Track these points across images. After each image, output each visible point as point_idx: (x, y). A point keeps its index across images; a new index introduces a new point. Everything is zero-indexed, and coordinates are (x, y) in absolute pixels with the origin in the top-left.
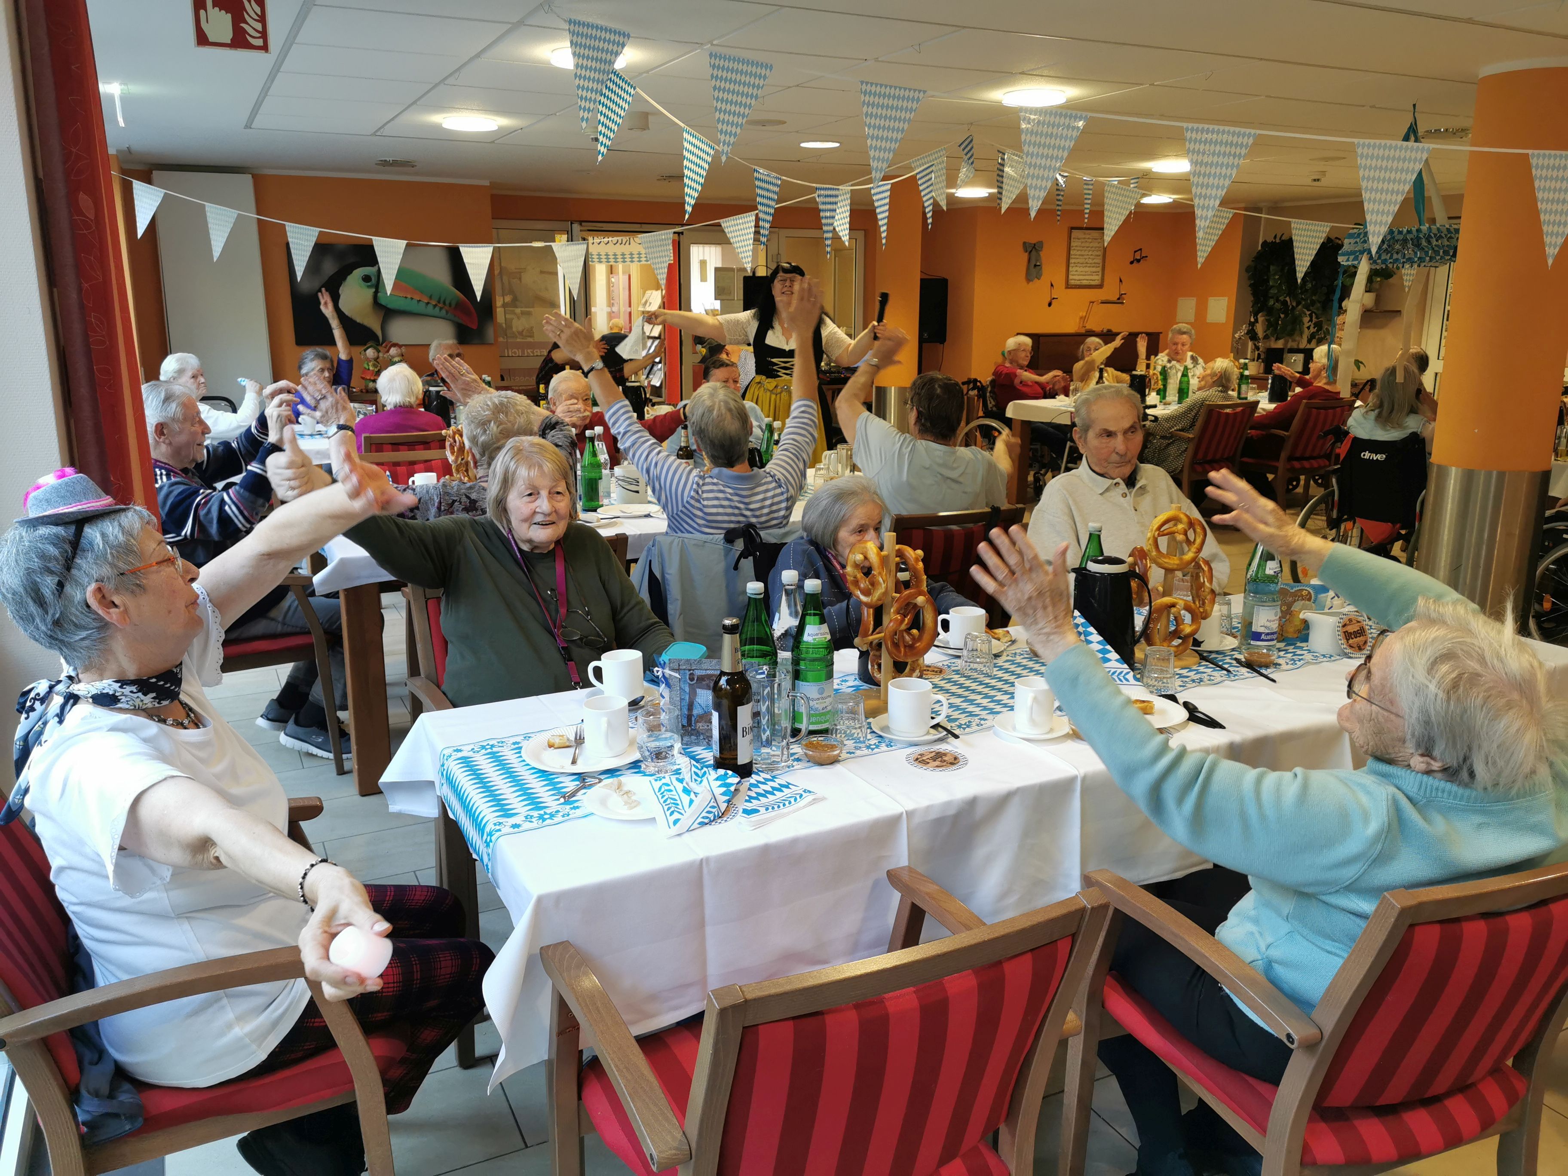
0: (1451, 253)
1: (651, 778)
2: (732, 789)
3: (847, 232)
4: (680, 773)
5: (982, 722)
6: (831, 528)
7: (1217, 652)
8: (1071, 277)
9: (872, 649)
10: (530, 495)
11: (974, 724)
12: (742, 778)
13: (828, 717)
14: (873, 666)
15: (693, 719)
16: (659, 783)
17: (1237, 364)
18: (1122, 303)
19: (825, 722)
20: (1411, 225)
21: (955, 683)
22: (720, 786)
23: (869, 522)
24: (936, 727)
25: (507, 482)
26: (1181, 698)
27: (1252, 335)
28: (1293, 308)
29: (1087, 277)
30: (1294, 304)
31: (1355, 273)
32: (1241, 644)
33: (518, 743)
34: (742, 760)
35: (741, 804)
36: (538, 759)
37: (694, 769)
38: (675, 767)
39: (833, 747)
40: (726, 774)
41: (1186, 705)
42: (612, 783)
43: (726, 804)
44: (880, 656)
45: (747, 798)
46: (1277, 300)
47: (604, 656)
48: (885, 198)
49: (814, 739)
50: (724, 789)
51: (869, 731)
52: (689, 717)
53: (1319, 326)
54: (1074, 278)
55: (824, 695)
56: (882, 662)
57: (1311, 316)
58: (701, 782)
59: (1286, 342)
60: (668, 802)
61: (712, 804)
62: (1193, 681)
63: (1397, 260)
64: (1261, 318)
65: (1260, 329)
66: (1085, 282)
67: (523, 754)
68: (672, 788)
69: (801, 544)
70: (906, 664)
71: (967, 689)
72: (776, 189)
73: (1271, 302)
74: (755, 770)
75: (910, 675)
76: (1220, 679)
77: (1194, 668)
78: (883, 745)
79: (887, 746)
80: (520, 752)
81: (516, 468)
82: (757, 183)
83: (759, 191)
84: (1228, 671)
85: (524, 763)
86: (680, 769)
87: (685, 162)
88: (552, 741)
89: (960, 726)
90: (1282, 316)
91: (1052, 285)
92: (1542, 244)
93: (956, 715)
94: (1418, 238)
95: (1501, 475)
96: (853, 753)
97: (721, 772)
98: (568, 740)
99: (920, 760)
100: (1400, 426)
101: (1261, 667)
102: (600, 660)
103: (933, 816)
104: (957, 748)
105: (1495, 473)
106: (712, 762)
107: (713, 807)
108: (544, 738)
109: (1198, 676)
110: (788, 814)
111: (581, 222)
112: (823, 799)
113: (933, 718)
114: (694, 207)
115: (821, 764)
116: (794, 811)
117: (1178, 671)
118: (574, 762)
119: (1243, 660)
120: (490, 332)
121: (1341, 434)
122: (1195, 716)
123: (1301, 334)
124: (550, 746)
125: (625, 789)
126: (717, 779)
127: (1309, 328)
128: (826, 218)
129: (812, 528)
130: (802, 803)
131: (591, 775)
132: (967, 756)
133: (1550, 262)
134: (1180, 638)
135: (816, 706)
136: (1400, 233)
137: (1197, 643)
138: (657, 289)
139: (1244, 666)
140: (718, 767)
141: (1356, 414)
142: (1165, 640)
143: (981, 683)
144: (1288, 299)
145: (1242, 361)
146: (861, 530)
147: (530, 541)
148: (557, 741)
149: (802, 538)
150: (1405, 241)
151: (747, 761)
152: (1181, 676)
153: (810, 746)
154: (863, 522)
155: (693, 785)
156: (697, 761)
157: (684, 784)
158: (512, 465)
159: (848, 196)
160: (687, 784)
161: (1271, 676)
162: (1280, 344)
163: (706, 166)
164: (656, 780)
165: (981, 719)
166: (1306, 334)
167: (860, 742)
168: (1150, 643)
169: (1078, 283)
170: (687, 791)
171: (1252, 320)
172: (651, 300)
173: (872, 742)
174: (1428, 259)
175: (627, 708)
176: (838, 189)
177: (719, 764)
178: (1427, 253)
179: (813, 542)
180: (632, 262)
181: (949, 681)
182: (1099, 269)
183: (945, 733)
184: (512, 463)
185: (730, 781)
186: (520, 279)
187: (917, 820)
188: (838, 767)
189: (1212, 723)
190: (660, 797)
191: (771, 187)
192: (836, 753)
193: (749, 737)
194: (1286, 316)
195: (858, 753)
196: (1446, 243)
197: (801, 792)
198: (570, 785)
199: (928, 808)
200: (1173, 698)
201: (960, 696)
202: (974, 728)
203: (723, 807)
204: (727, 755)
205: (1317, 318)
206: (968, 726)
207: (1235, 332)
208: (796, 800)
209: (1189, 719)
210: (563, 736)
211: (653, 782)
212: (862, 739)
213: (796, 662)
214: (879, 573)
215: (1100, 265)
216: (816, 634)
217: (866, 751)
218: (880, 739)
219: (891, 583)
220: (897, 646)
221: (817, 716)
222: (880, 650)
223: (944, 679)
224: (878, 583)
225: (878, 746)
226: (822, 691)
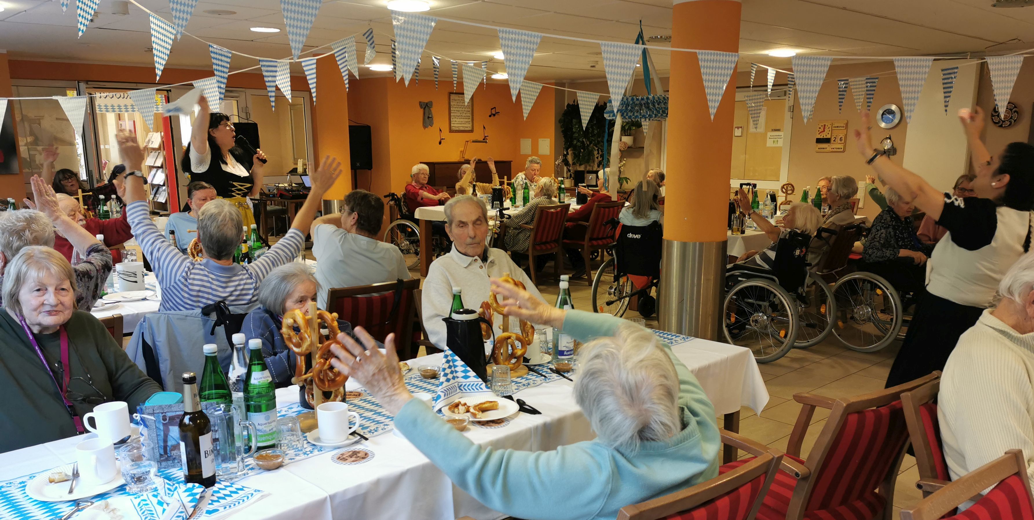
0: (664, 112)
1: (132, 497)
2: (198, 497)
3: (290, 92)
4: (157, 490)
5: (386, 427)
6: (280, 300)
7: (539, 365)
8: (452, 125)
9: (307, 384)
10: (38, 290)
11: (380, 429)
12: (206, 488)
13: (274, 436)
14: (308, 396)
15: (168, 449)
16: (138, 500)
17: (556, 180)
18: (486, 142)
19: (272, 439)
20: (643, 95)
21: (369, 402)
22: (188, 496)
23: (307, 294)
24: (353, 434)
25: (19, 281)
26: (515, 397)
27: (566, 162)
28: (588, 146)
29: (463, 125)
30: (588, 143)
31: (615, 123)
32: (553, 358)
33: (23, 482)
34: (206, 474)
35: (205, 506)
36: (41, 493)
37: (167, 486)
38: (154, 486)
39: (278, 457)
40: (194, 486)
41: (519, 401)
42: (100, 505)
43: (193, 509)
44: (313, 389)
45: (210, 502)
46: (579, 141)
47: (95, 409)
48: (312, 69)
49: (263, 453)
50: (191, 498)
51: (305, 442)
52: (165, 448)
53: (602, 156)
54: (454, 126)
55: (269, 421)
56: (314, 392)
57: (598, 150)
58: (173, 495)
59: (586, 167)
60: (146, 513)
61: (181, 510)
62: (524, 385)
63: (637, 116)
64: (570, 152)
65: (570, 159)
66: (462, 129)
67: (26, 491)
68: (148, 502)
69: (258, 313)
70: (331, 393)
72: (229, 60)
73: (575, 142)
74: (217, 480)
75: (334, 400)
76: (540, 382)
77: (525, 376)
78: (316, 450)
79: (318, 451)
80: (24, 490)
81: (28, 270)
82: (212, 55)
83: (214, 61)
84: (545, 377)
85: (27, 498)
86: (156, 488)
87: (153, 39)
88: (52, 478)
89: (370, 432)
90: (582, 150)
91: (440, 130)
92: (707, 107)
93: (367, 424)
94: (648, 103)
95: (701, 244)
96: (294, 459)
97: (190, 485)
98: (66, 475)
99: (342, 458)
100: (646, 217)
101: (564, 372)
102: (92, 411)
103: (349, 496)
104: (367, 447)
105: (698, 243)
106: (183, 479)
107: (182, 512)
108: (46, 476)
109: (527, 382)
110: (242, 509)
111: (87, 82)
112: (269, 495)
113: (350, 428)
114: (163, 71)
115: (269, 469)
116: (246, 507)
117: (515, 379)
118: (71, 492)
119: (554, 369)
120: (15, 165)
121: (615, 222)
122: (523, 407)
123: (594, 162)
124: (51, 482)
125: (112, 507)
126: (185, 491)
127: (597, 158)
128: (269, 81)
129: (267, 300)
130: (252, 500)
131: (85, 500)
132: (374, 451)
133: (712, 117)
134: (515, 358)
135: (265, 429)
136: (638, 100)
137: (526, 360)
138: (157, 132)
139: (554, 373)
140: (188, 482)
141: (624, 210)
142: (506, 360)
144: (584, 140)
145: (560, 179)
146: (302, 300)
147: (39, 324)
148: (57, 477)
149: (259, 308)
150: (641, 105)
151: (210, 474)
152: (517, 383)
153: (260, 458)
154: (303, 295)
155: (166, 499)
156: (170, 480)
157: (159, 498)
158: (24, 268)
159: (288, 67)
160: (161, 498)
161: (570, 377)
162: (582, 168)
163: (171, 42)
164: (136, 498)
165: (385, 425)
166: (597, 161)
167: (299, 451)
168: (497, 363)
169: (457, 129)
170: (160, 503)
171: (565, 153)
172: (152, 140)
173: (308, 450)
174: (654, 115)
175: (113, 446)
176: (276, 62)
177: (190, 479)
178: (653, 112)
179: (267, 311)
180: (133, 111)
181: (365, 401)
182: (470, 120)
183: (359, 437)
184: (24, 266)
185: (195, 491)
186: (39, 124)
187: (337, 501)
188: (282, 470)
189: (534, 411)
190: (139, 510)
191: (224, 58)
192: (280, 460)
193: (211, 457)
194: (584, 150)
195: (297, 458)
196: (663, 106)
197: (252, 492)
198: (66, 510)
199: (345, 492)
200: (510, 398)
201: (371, 411)
202: (380, 431)
203: (190, 511)
204: (194, 472)
205: (602, 152)
206: (376, 431)
207: (556, 160)
208: (248, 498)
209: (520, 410)
210: (61, 473)
211: (133, 499)
212: (300, 449)
213: (247, 399)
214: (305, 331)
215: (471, 117)
216: (261, 378)
217: (303, 457)
218: (313, 447)
219: (315, 338)
220: (322, 381)
221: (265, 436)
222: (312, 384)
223: (361, 400)
224: (306, 338)
225: (311, 452)
226: (267, 418)
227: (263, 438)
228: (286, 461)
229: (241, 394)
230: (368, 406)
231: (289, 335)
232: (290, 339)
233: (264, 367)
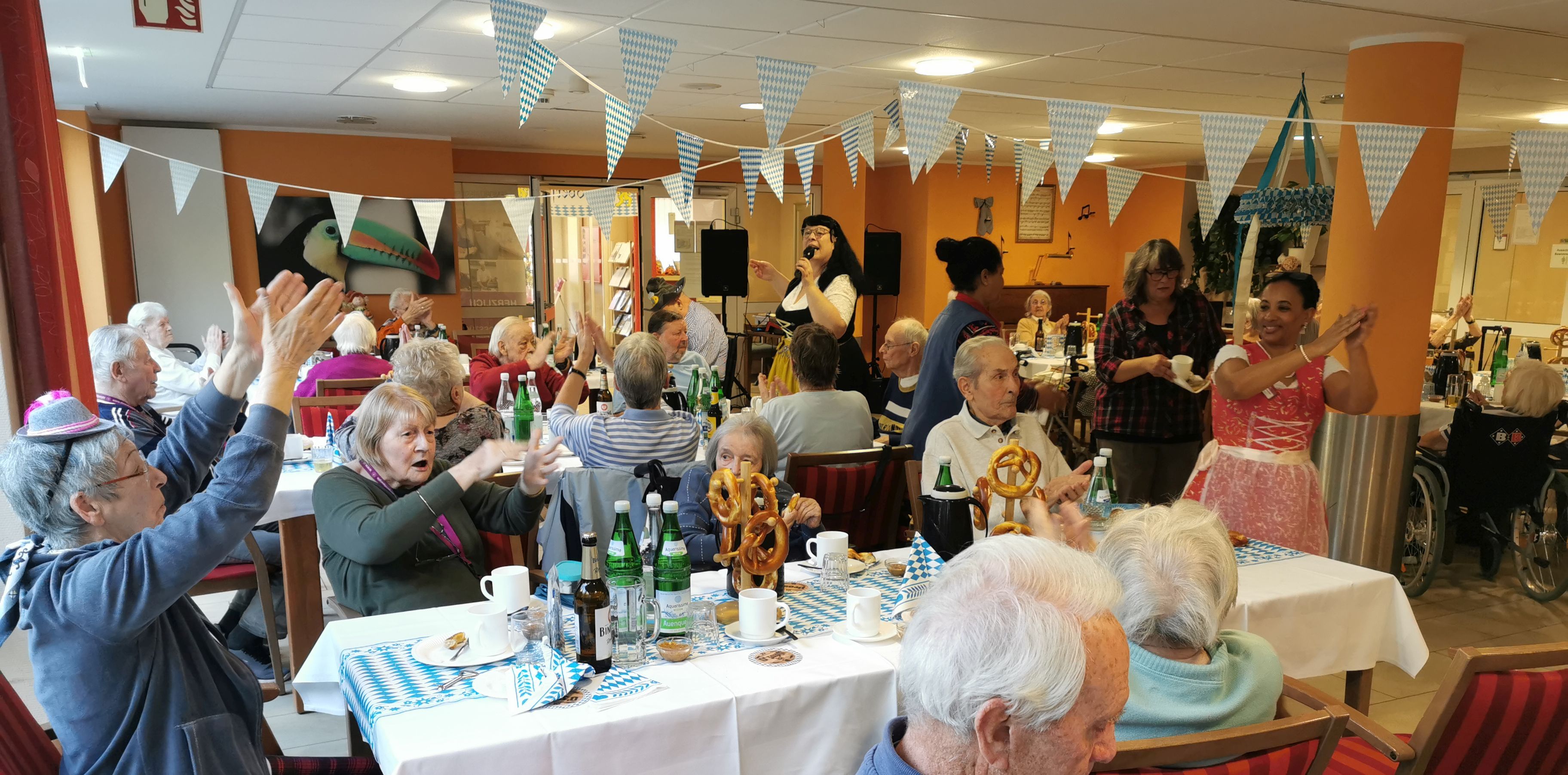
3: (781, 189)
8: (1020, 232)
9: (735, 565)
10: (408, 434)
13: (685, 622)
14: (735, 580)
16: (521, 669)
18: (1069, 257)
19: (683, 626)
21: (813, 597)
22: (571, 671)
29: (1037, 232)
34: (600, 656)
35: (594, 690)
39: (685, 647)
44: (740, 571)
45: (598, 685)
47: (494, 572)
50: (574, 674)
54: (1025, 233)
56: (742, 576)
58: (555, 668)
59: (1226, 296)
60: (523, 685)
61: (559, 685)
66: (1035, 237)
71: (822, 601)
74: (613, 665)
75: (766, 587)
78: (733, 646)
79: (738, 648)
89: (803, 631)
93: (803, 622)
96: (706, 653)
97: (580, 664)
99: (761, 658)
102: (491, 575)
104: (795, 648)
107: (560, 689)
110: (633, 699)
111: (542, 177)
112: (667, 690)
113: (778, 623)
115: (674, 661)
120: (452, 283)
126: (569, 666)
130: (647, 691)
131: (469, 669)
132: (802, 654)
135: (674, 612)
143: (836, 597)
151: (605, 657)
153: (664, 646)
157: (539, 670)
160: (543, 670)
165: (825, 626)
167: (712, 644)
169: (1028, 237)
170: (539, 675)
173: (724, 644)
177: (581, 658)
181: (808, 595)
182: (1049, 225)
183: (787, 636)
184: (388, 406)
186: (484, 231)
187: (745, 706)
188: (687, 664)
190: (519, 679)
192: (687, 650)
193: (607, 637)
195: (709, 652)
197: (649, 683)
198: (449, 677)
199: (756, 696)
201: (813, 607)
204: (586, 652)
206: (811, 631)
208: (642, 689)
212: (715, 642)
213: (656, 574)
214: (734, 497)
215: (1050, 220)
216: (673, 549)
217: (716, 651)
218: (731, 642)
219: (746, 506)
220: (750, 561)
221: (674, 621)
222: (740, 566)
223: (804, 594)
224: (734, 505)
225: (727, 647)
226: (678, 599)
227: (672, 624)
228: (695, 653)
229: (651, 568)
230: (810, 602)
231: (716, 500)
232: (716, 505)
233: (678, 537)
